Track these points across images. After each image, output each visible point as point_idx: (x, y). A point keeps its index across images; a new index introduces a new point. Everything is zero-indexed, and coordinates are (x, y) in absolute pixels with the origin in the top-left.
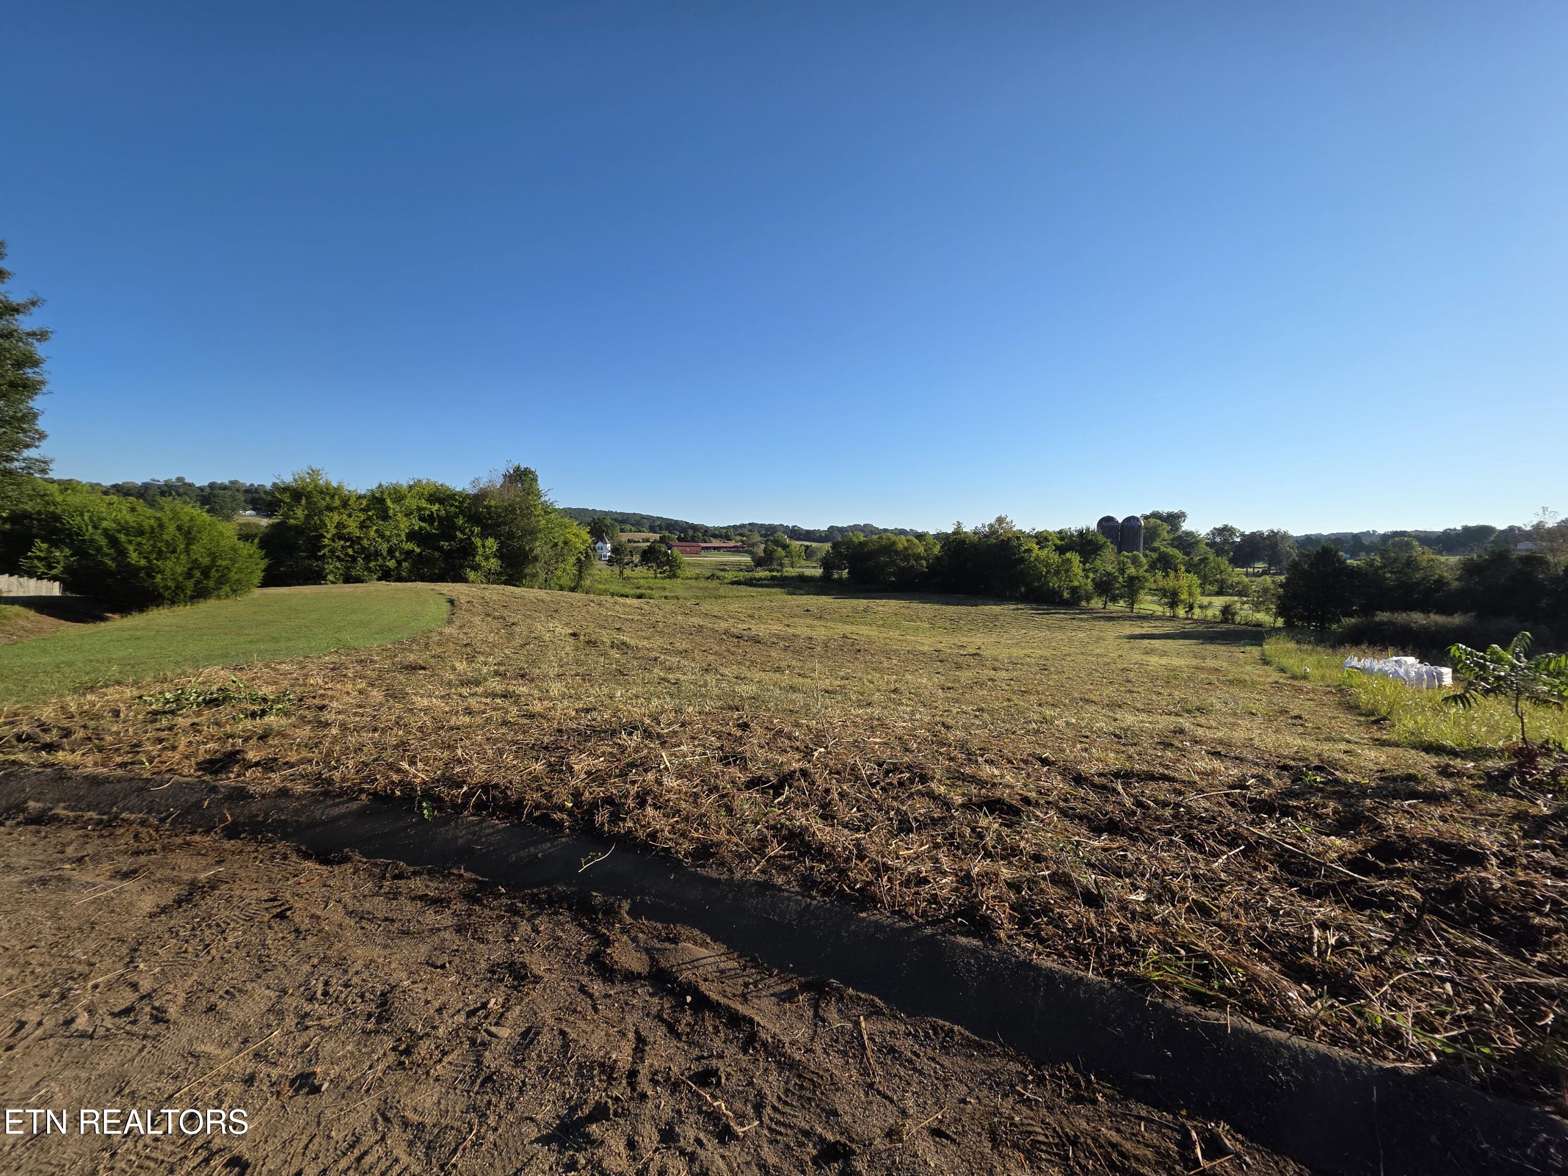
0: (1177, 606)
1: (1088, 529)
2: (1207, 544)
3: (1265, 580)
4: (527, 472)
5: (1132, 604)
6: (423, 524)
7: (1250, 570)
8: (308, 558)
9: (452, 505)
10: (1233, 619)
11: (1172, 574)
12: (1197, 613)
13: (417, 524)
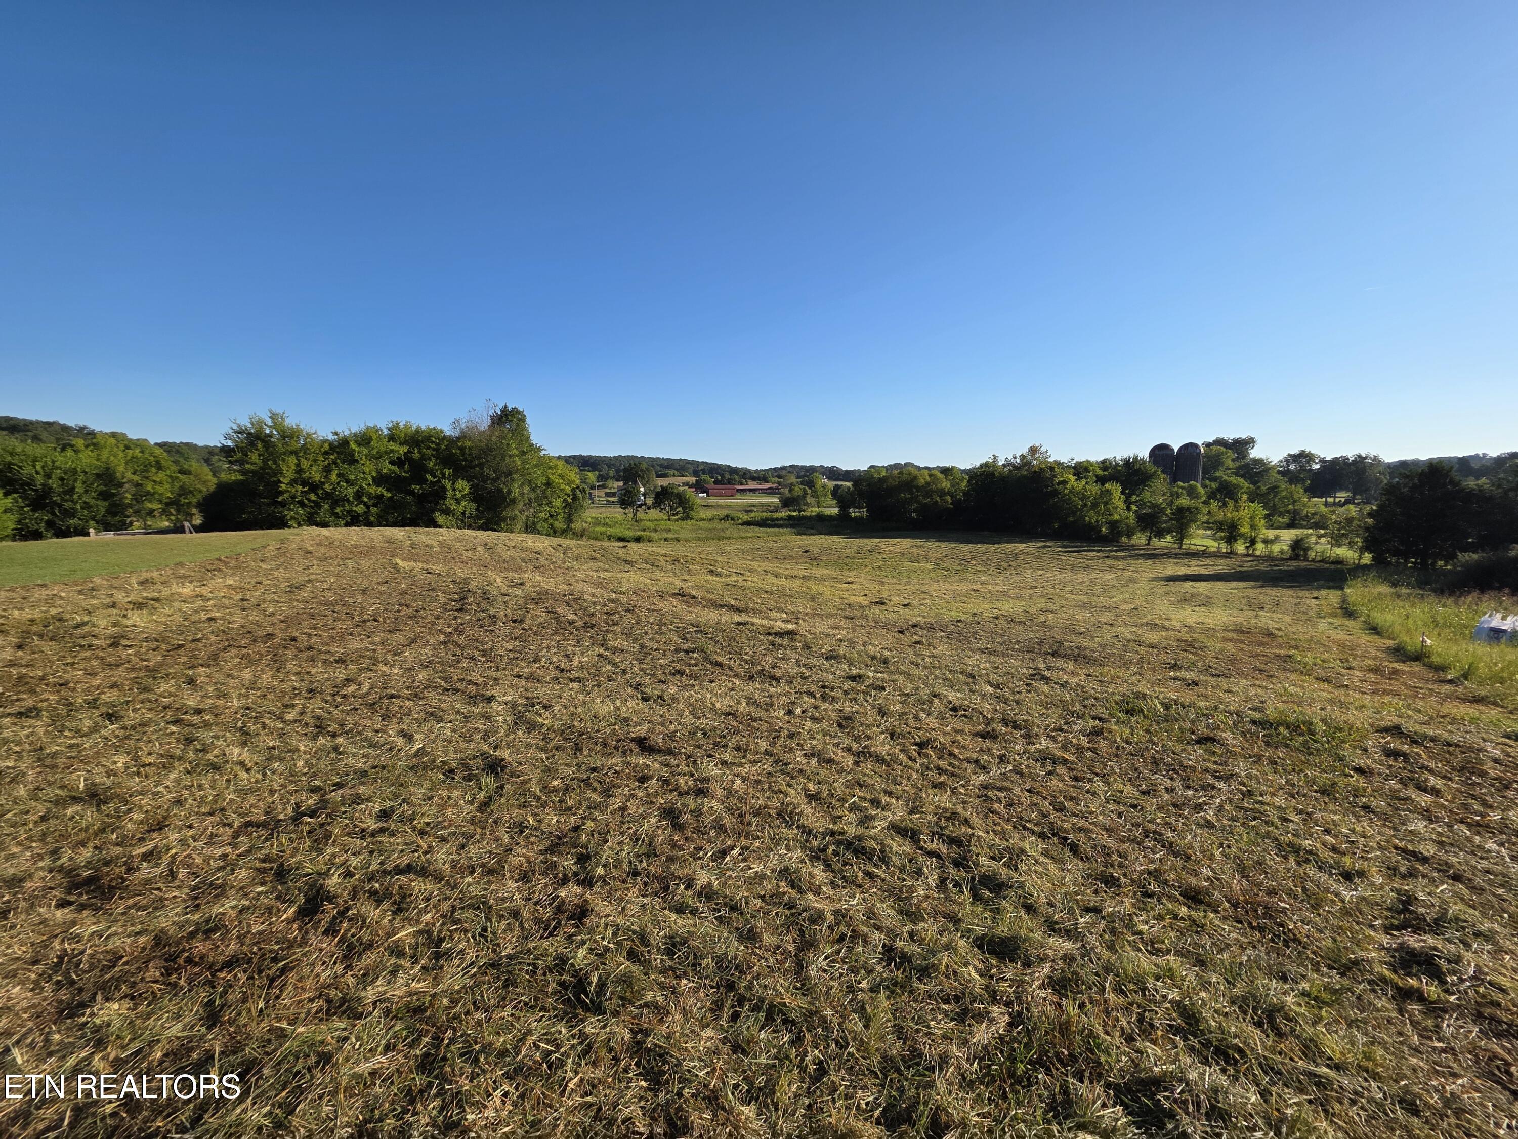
0: (1236, 540)
1: (1136, 458)
2: (1279, 472)
3: (1348, 510)
4: (515, 411)
5: (1181, 539)
6: (393, 468)
7: (1330, 500)
8: (268, 505)
9: (429, 448)
10: (1306, 555)
11: (1231, 503)
12: (1260, 548)
13: (387, 467)
